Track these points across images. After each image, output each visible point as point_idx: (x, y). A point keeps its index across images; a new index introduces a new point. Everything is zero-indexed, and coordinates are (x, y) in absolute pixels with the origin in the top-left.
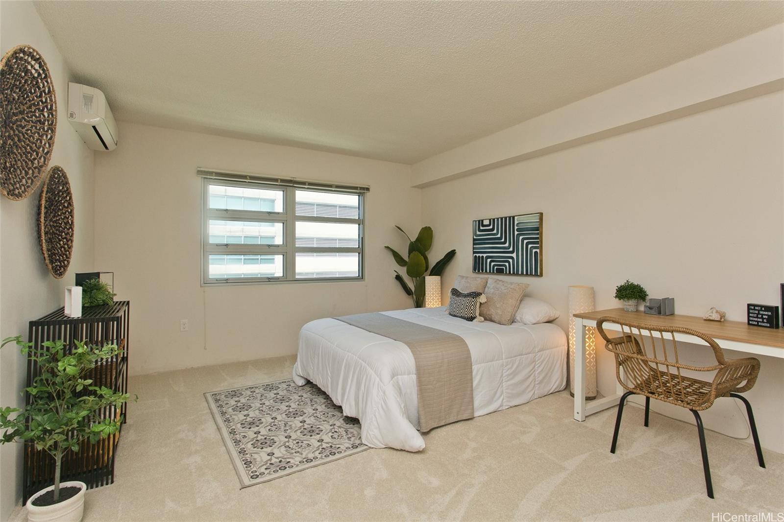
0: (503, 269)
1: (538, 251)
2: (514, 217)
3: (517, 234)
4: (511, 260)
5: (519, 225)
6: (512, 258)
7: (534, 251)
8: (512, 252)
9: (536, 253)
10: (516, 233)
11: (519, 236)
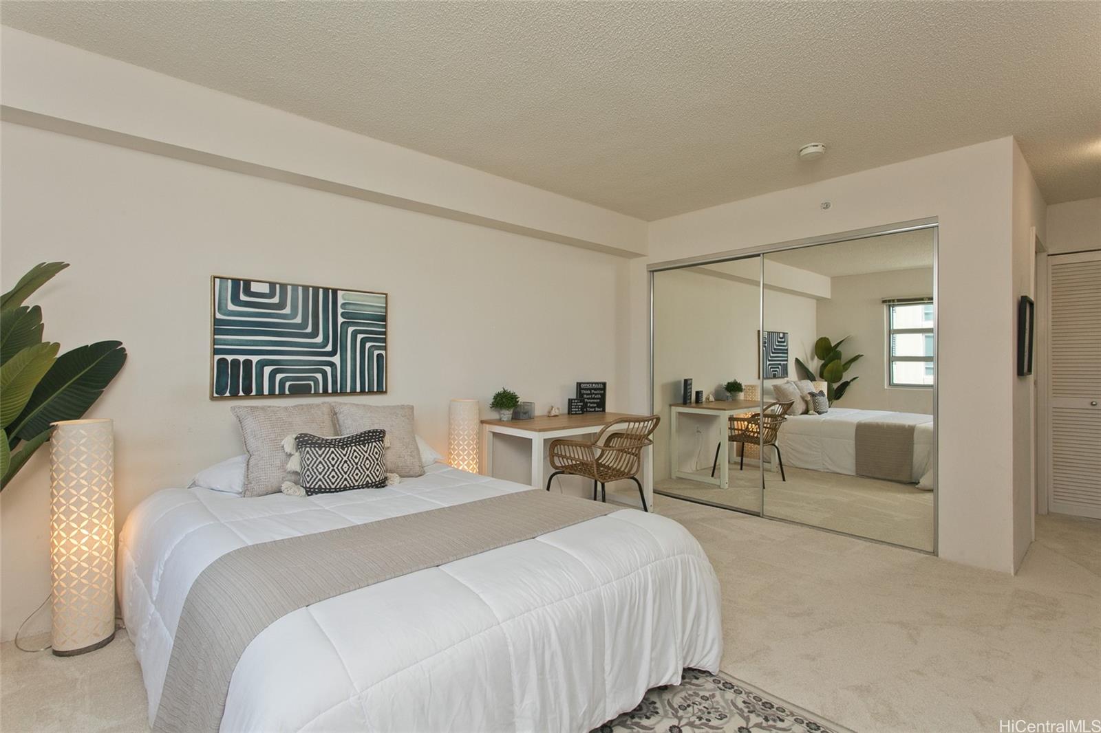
0: (310, 385)
1: (383, 352)
2: (335, 291)
3: (343, 323)
4: (328, 369)
5: (347, 306)
6: (332, 364)
7: (376, 352)
8: (333, 353)
9: (379, 356)
10: (340, 320)
11: (346, 325)
